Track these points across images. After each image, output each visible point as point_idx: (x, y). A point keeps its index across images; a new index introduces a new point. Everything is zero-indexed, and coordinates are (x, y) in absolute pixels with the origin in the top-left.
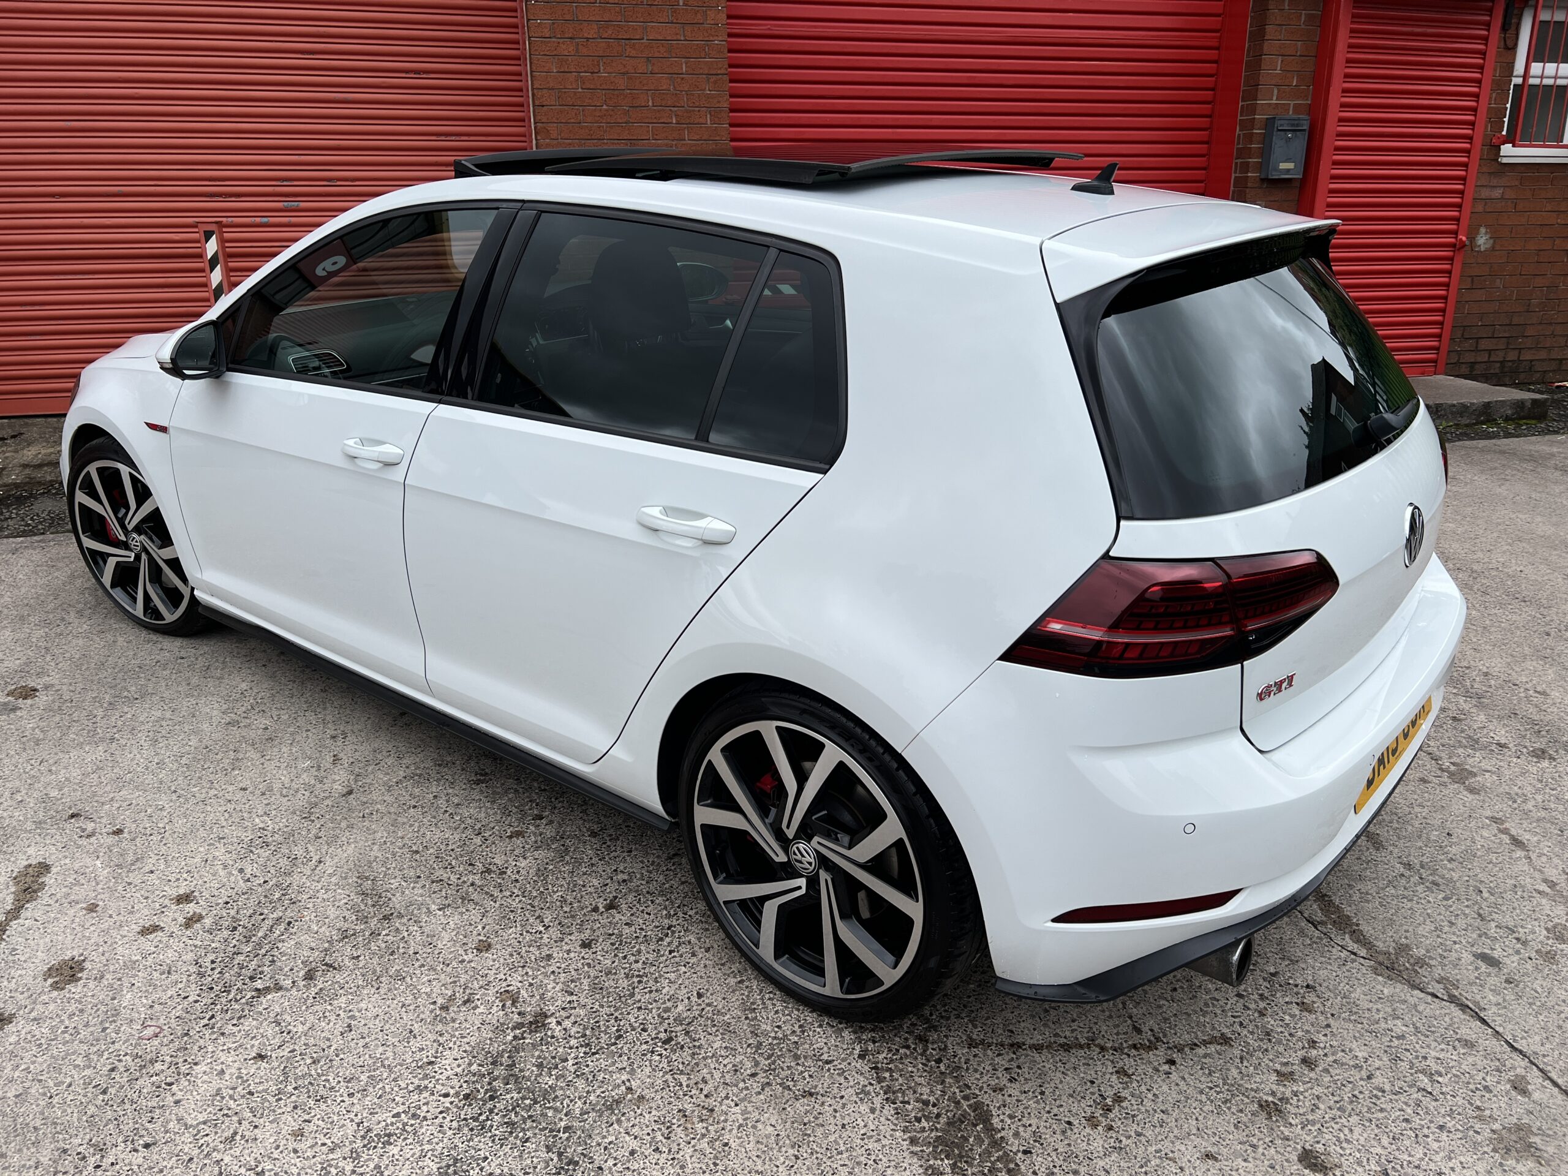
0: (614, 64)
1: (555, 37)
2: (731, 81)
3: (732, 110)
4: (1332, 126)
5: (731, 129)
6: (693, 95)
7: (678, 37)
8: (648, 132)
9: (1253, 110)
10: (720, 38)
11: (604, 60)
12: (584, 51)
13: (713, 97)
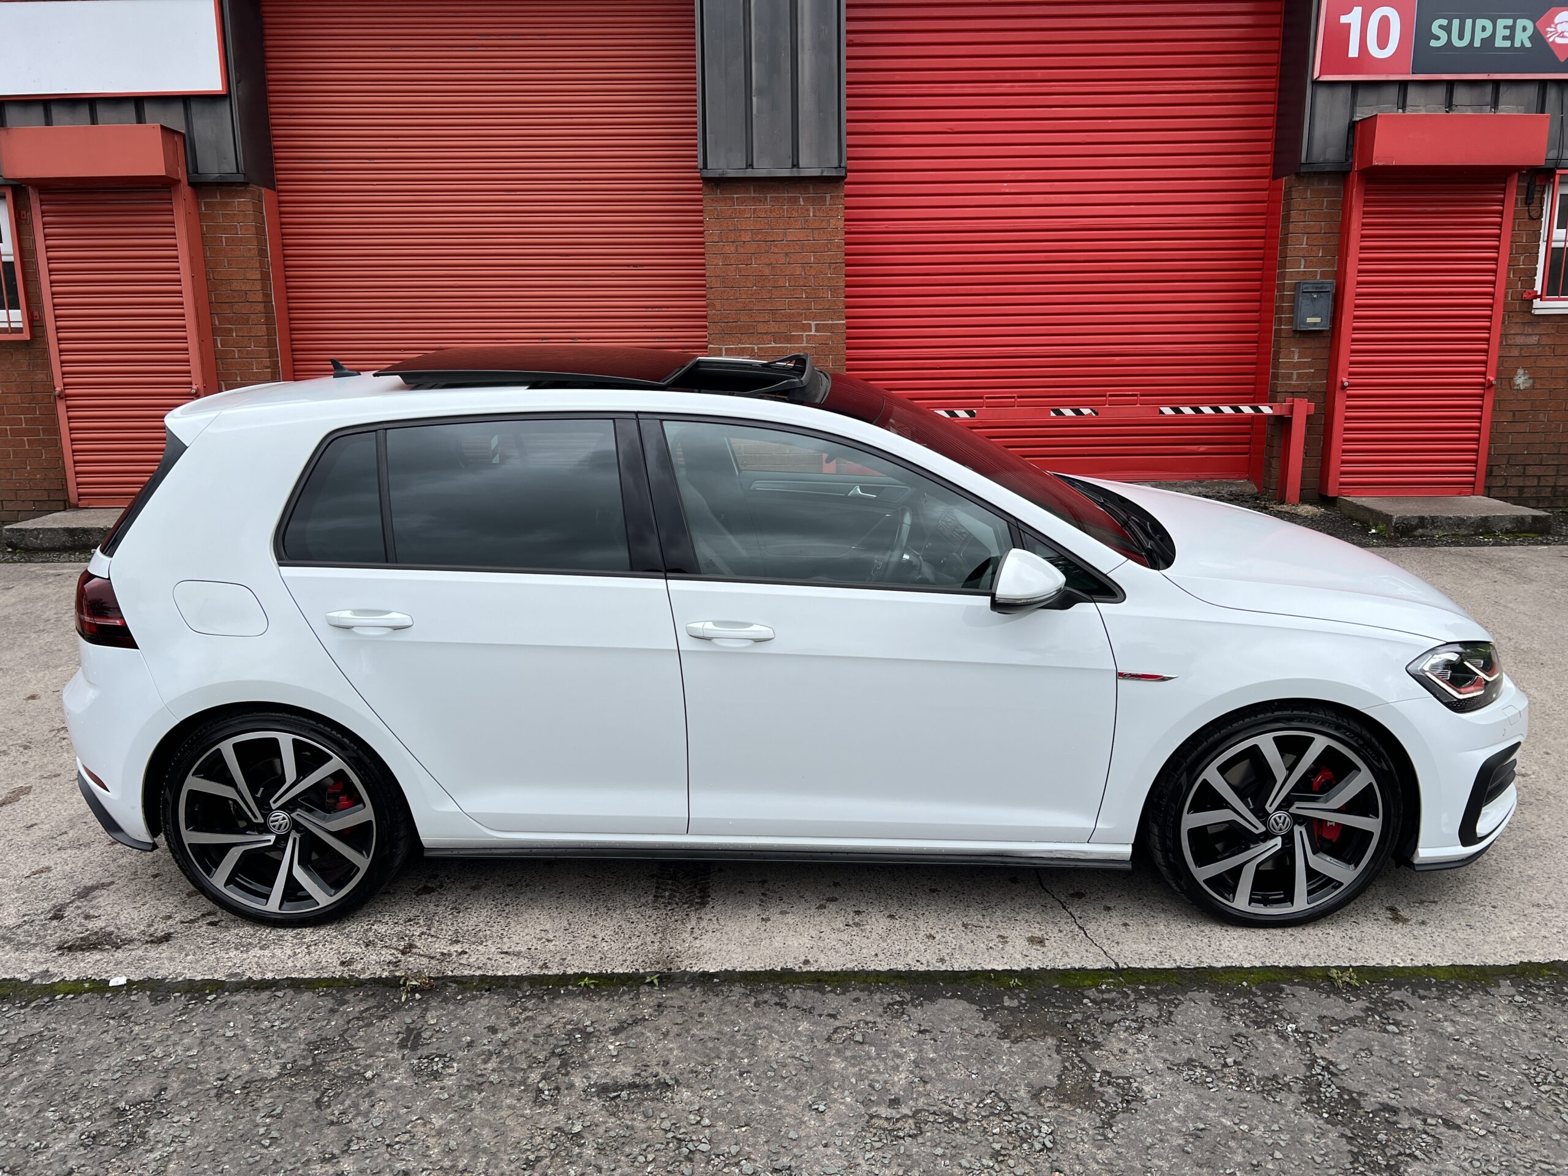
0: (762, 258)
1: (719, 242)
2: (847, 265)
3: (846, 286)
4: (1351, 289)
5: (848, 299)
6: (818, 277)
7: (809, 238)
8: (785, 304)
9: (1283, 276)
11: (755, 255)
12: (742, 250)
13: (833, 279)
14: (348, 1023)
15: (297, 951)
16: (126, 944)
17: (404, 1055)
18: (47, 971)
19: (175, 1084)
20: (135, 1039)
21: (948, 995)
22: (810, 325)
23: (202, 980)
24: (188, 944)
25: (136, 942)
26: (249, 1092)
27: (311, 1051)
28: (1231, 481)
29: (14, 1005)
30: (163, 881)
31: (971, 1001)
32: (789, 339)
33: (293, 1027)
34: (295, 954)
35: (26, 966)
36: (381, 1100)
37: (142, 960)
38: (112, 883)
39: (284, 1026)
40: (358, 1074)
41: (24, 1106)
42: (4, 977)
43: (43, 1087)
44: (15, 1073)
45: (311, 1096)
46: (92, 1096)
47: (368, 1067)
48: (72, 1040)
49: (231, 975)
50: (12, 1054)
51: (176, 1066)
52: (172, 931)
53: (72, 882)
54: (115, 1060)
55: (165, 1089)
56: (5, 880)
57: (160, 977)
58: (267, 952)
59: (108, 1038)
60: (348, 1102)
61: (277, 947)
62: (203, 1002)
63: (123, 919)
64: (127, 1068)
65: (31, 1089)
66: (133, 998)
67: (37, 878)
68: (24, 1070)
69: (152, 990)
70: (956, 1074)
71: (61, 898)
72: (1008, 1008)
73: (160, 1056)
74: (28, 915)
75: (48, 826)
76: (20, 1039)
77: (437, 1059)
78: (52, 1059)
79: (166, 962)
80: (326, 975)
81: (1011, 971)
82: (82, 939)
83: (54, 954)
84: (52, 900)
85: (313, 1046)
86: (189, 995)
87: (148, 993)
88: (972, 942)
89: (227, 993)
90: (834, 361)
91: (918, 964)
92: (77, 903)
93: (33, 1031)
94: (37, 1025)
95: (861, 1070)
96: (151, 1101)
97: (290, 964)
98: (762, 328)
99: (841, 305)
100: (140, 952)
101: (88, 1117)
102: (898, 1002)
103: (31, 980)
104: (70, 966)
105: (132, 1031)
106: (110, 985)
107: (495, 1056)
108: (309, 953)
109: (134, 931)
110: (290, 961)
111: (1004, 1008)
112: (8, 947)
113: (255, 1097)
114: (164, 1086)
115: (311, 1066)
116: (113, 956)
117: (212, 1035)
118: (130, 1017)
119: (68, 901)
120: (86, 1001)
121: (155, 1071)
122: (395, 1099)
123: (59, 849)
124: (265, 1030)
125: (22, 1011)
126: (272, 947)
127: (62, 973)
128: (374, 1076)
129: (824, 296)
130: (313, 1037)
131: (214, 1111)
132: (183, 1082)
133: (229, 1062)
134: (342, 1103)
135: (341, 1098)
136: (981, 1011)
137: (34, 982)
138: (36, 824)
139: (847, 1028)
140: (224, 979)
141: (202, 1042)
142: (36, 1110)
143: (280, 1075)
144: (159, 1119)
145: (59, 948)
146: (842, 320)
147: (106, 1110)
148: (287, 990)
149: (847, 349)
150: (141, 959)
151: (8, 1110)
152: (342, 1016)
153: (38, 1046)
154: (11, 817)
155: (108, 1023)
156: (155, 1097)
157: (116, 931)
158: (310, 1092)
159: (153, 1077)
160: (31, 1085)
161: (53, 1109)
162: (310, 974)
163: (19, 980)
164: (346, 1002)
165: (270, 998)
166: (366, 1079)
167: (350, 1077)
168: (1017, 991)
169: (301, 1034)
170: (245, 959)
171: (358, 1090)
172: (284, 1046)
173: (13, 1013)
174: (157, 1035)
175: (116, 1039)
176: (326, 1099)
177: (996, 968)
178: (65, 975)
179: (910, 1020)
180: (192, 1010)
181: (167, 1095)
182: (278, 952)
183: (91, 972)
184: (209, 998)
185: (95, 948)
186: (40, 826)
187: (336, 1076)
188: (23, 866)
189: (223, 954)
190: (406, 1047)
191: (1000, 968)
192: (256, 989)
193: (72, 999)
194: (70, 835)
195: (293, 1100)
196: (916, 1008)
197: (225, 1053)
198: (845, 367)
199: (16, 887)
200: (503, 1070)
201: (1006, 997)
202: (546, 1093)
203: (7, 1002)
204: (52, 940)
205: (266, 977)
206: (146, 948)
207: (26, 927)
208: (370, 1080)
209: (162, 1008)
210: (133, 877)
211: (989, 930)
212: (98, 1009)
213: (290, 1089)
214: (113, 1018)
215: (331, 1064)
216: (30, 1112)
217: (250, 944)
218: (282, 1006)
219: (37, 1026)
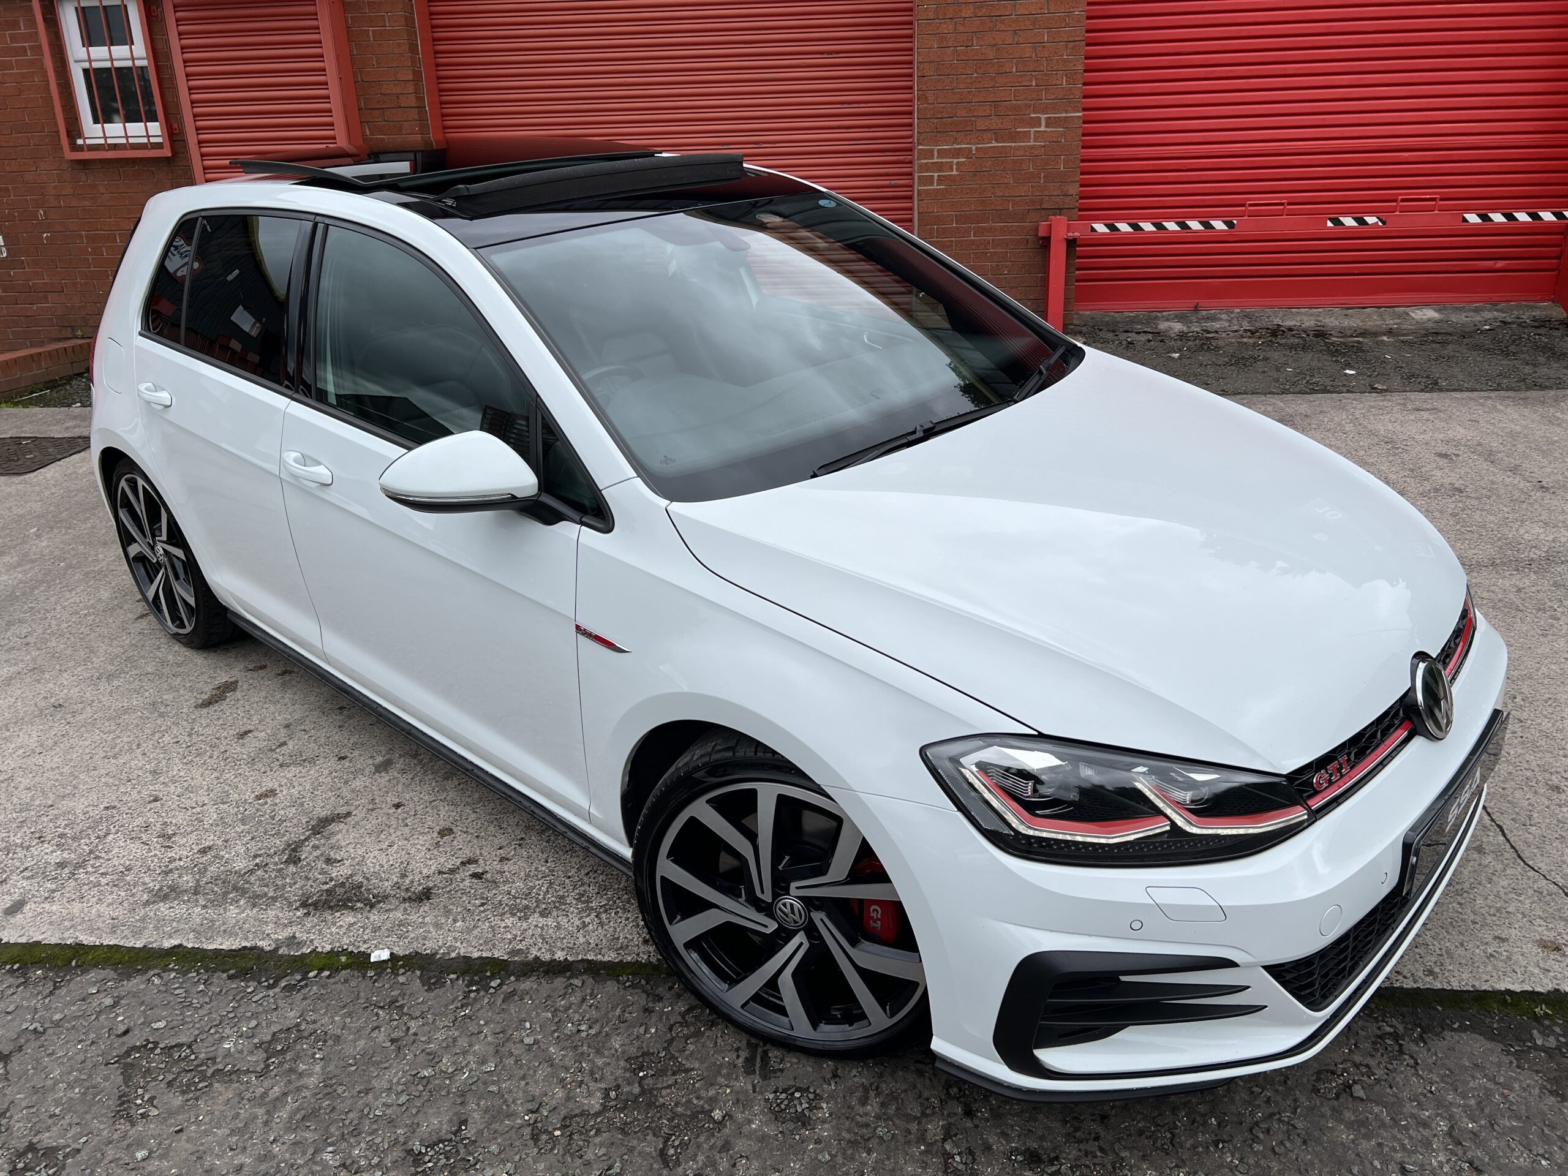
0: (986, 38)
1: (938, 19)
2: (1087, 45)
3: (1086, 71)
5: (1084, 87)
6: (1052, 60)
7: (1043, 11)
8: (1011, 94)
10: (1081, 9)
11: (978, 34)
12: (961, 29)
13: (1070, 61)
14: (671, 1029)
15: (587, 920)
16: (379, 902)
17: (754, 1087)
18: (294, 937)
19: (476, 1116)
20: (414, 1042)
21: (1456, 1026)
22: (1040, 118)
23: (480, 958)
24: (453, 904)
25: (391, 899)
26: (572, 1134)
27: (635, 1072)
28: (1532, 304)
29: (260, 983)
30: (407, 813)
31: (1491, 1038)
32: (1014, 137)
33: (604, 1034)
34: (585, 925)
35: (269, 929)
36: (742, 1156)
37: (403, 925)
38: (349, 814)
39: (593, 1032)
40: (703, 1112)
41: (296, 1144)
42: (243, 945)
43: (313, 1114)
44: (276, 1089)
45: (650, 1146)
46: (377, 1130)
47: (713, 1101)
48: (337, 1039)
49: (514, 952)
50: (268, 1059)
51: (473, 1087)
52: (431, 884)
53: (304, 813)
54: (396, 1073)
55: (464, 1122)
56: (226, 806)
57: (428, 951)
58: (550, 921)
59: (381, 1037)
60: (701, 1158)
61: (560, 913)
62: (487, 988)
63: (370, 866)
64: (413, 1088)
65: (298, 1116)
66: (401, 979)
67: (262, 805)
68: (286, 1085)
69: (422, 969)
70: (1517, 1158)
71: (297, 833)
72: (1543, 1049)
73: (450, 1070)
74: (260, 856)
75: (263, 734)
76: (274, 1034)
77: (797, 1095)
78: (318, 1068)
79: (432, 930)
80: (629, 959)
81: (1533, 993)
82: (327, 890)
83: (298, 914)
84: (284, 835)
85: (637, 1062)
86: (467, 978)
87: (418, 973)
88: (1462, 945)
89: (512, 978)
90: (1066, 162)
91: (1400, 977)
92: (314, 841)
93: (289, 1023)
94: (292, 1014)
95: (1380, 1145)
96: (450, 1140)
97: (582, 940)
98: (982, 124)
99: (1078, 94)
100: (399, 914)
101: (377, 1165)
102: (1390, 1034)
103: (276, 949)
104: (320, 931)
105: (408, 1029)
106: (372, 960)
107: (872, 1094)
108: (601, 924)
109: (386, 884)
110: (580, 935)
111: (1536, 1048)
112: (242, 902)
113: (581, 1143)
114: (464, 1117)
115: (640, 1095)
116: (368, 918)
117: (508, 1040)
118: (402, 1006)
119: (302, 838)
120: (346, 981)
121: (448, 1093)
122: (760, 1156)
123: (281, 766)
124: (570, 1036)
125: (271, 993)
126: (555, 913)
127: (312, 941)
128: (724, 1117)
129: (1058, 82)
130: (633, 1051)
131: (535, 1163)
132: (486, 1111)
133: (536, 1082)
134: (694, 1158)
135: (691, 1151)
136: (1508, 1053)
137: (281, 952)
138: (250, 731)
139: (1333, 1073)
140: (506, 958)
141: (497, 1051)
142: (311, 1151)
143: (605, 1108)
144: (466, 1170)
145: (304, 905)
146: (1078, 111)
147: (397, 1153)
148: (585, 977)
149: (1083, 147)
150: (401, 924)
151: (276, 1149)
152: (661, 1019)
153: (298, 1047)
154: (221, 722)
155: (377, 1014)
156: (455, 1134)
157: (365, 882)
158: (648, 1138)
159: (446, 1104)
160: (298, 1110)
161: (330, 1149)
162: (610, 956)
163: (262, 949)
164: (661, 999)
165: (566, 987)
166: (715, 1122)
167: (694, 1116)
168: (1547, 1023)
169: (616, 1043)
170: (525, 930)
171: (708, 1139)
172: (600, 1062)
173: (261, 995)
174: (440, 1036)
175: (393, 1041)
176: (672, 1151)
177: (1512, 988)
178: (316, 944)
179: (1417, 1064)
180: (476, 1000)
181: (469, 1132)
182: (563, 921)
183: (346, 940)
184: (493, 984)
185: (345, 907)
186: (256, 734)
187: (675, 1115)
188: (244, 788)
189: (496, 921)
190: (754, 1072)
191: (1517, 988)
192: (547, 972)
193: (328, 977)
194: (291, 747)
195: (631, 1150)
196: (1417, 1044)
197: (529, 1069)
198: (1079, 171)
199: (240, 816)
200: (890, 1118)
201: (1535, 1032)
202: (958, 1158)
203: (253, 979)
204: (294, 893)
205: (556, 957)
206: (405, 909)
207: (259, 872)
208: (721, 1124)
209: (438, 996)
210: (371, 807)
211: (1477, 926)
212: (362, 994)
213: (622, 1130)
214: (382, 1008)
215: (664, 1092)
216: (304, 1153)
217: (527, 907)
218: (584, 1000)
219: (292, 1016)
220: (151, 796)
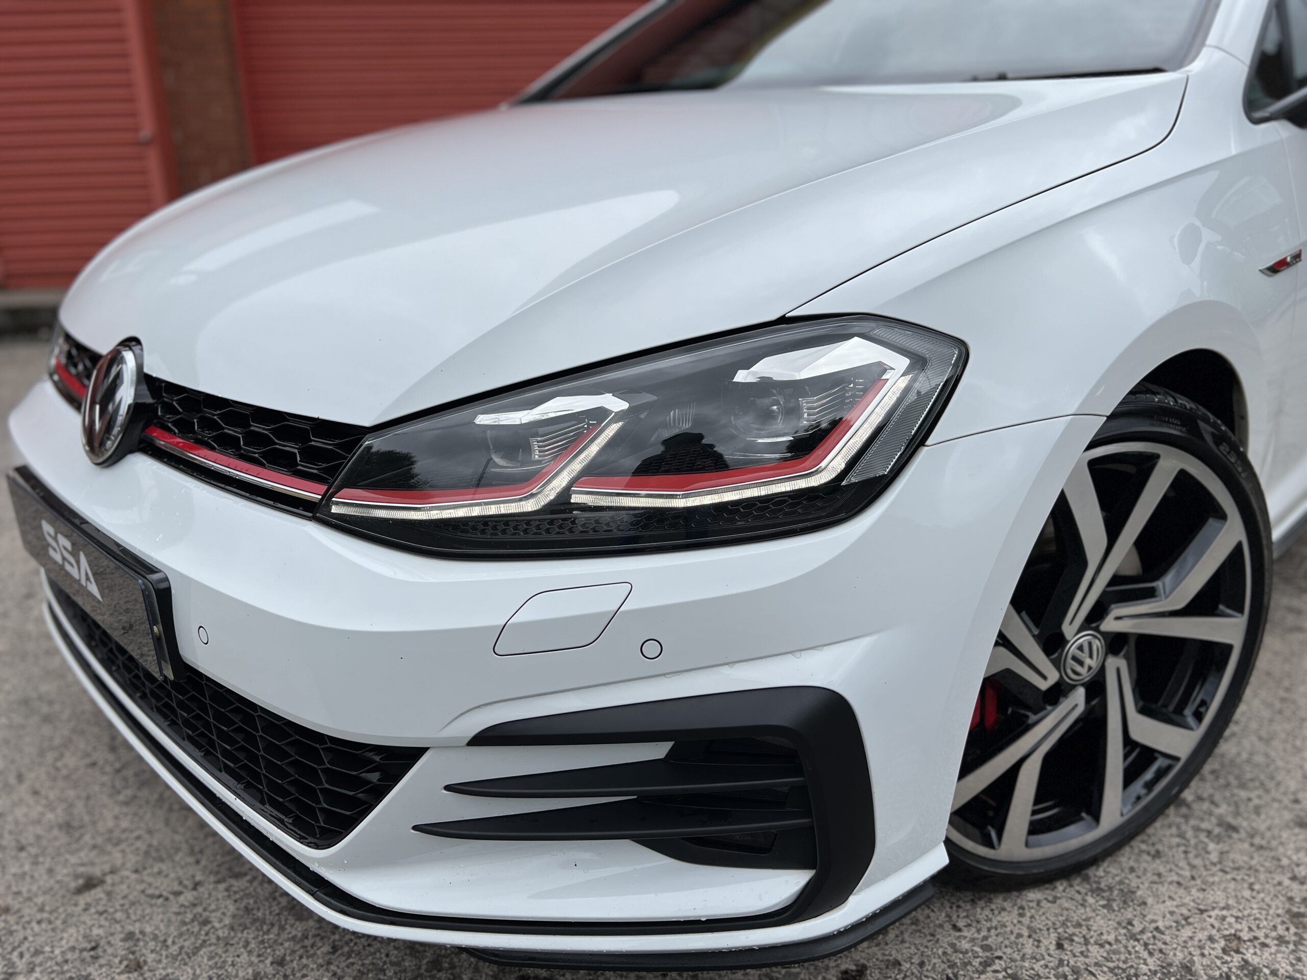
220: (77, 877)
